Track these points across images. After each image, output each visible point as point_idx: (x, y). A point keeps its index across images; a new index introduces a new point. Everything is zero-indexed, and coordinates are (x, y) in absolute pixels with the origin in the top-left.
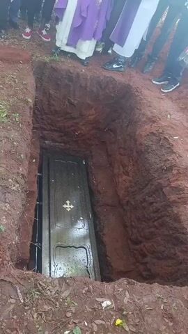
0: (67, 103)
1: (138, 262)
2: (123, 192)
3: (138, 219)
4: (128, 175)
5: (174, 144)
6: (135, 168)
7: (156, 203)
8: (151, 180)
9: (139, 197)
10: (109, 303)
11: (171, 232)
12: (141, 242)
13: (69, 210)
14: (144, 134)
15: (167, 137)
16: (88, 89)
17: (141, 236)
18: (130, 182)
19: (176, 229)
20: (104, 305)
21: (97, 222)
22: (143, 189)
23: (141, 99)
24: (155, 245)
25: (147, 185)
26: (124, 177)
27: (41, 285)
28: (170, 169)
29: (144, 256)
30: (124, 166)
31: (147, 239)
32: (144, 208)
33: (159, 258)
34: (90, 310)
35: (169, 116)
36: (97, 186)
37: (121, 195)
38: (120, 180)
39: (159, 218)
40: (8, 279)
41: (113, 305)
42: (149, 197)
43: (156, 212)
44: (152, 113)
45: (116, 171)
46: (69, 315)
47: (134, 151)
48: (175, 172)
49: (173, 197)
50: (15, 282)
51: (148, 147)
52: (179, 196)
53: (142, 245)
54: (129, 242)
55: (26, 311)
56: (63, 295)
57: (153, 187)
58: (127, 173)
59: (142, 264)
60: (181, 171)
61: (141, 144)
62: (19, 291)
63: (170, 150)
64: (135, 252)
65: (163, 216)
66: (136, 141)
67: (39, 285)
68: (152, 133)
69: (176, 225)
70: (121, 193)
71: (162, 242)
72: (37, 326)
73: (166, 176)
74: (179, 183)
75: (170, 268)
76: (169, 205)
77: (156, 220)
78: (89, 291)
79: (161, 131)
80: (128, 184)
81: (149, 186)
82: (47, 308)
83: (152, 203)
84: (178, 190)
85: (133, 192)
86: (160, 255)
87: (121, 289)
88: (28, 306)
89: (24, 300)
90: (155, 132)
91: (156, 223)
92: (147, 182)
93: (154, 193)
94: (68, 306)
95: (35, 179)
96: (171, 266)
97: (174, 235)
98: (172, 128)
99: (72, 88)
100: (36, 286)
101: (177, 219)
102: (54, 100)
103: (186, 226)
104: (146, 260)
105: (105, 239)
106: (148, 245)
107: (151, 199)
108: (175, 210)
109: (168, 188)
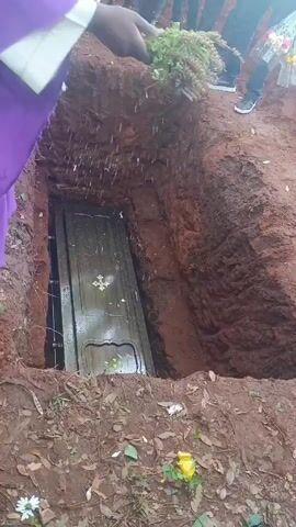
0: (88, 118)
1: (216, 360)
2: (185, 256)
3: (212, 294)
4: (193, 230)
5: (263, 171)
6: (204, 216)
7: (240, 264)
8: (229, 231)
9: (212, 260)
10: (178, 408)
11: (265, 306)
12: (218, 329)
13: (102, 288)
14: (215, 159)
15: (253, 161)
16: (122, 94)
17: (218, 320)
18: (197, 238)
19: (273, 301)
20: (171, 411)
21: (148, 307)
22: (217, 247)
23: (208, 106)
24: (241, 329)
25: (224, 239)
26: (187, 233)
27: (69, 388)
28: (259, 210)
29: (224, 348)
30: (186, 215)
31: (229, 322)
32: (221, 275)
33: (248, 349)
34: (150, 419)
35: (253, 131)
36: (144, 251)
37: (183, 262)
38: (181, 238)
39: (246, 287)
40: (16, 381)
41: (186, 410)
42: (229, 257)
43: (240, 279)
44: (226, 125)
45: (173, 225)
46: (117, 428)
47: (201, 188)
48: (267, 213)
49: (266, 253)
50: (28, 385)
51: (222, 179)
52: (276, 250)
53: (220, 332)
54: (200, 332)
55: (50, 427)
56: (106, 400)
57: (234, 241)
58: (191, 227)
59: (222, 362)
60: (277, 211)
61: (212, 177)
62: (35, 398)
63: (259, 182)
64: (209, 345)
65: (252, 285)
66: (203, 172)
67: (66, 389)
68: (229, 157)
69: (273, 293)
70: (184, 259)
71: (253, 323)
72: (69, 448)
73: (253, 221)
74: (275, 229)
75: (267, 361)
76: (261, 264)
77: (240, 291)
78: (146, 392)
79: (242, 153)
80: (193, 243)
81: (227, 241)
82: (82, 420)
83: (234, 265)
84: (275, 240)
85: (202, 254)
86: (249, 343)
87: (195, 388)
88: (51, 419)
89: (45, 410)
90: (233, 155)
91: (240, 296)
92: (223, 235)
93: (235, 250)
94: (116, 417)
95: (45, 244)
96: (266, 358)
97: (270, 310)
98: (260, 147)
99: (95, 94)
100: (62, 389)
101: (274, 284)
102: (67, 115)
103: (288, 293)
104: (228, 354)
105: (162, 330)
106: (230, 331)
107: (231, 261)
108: (271, 271)
109: (258, 239)
